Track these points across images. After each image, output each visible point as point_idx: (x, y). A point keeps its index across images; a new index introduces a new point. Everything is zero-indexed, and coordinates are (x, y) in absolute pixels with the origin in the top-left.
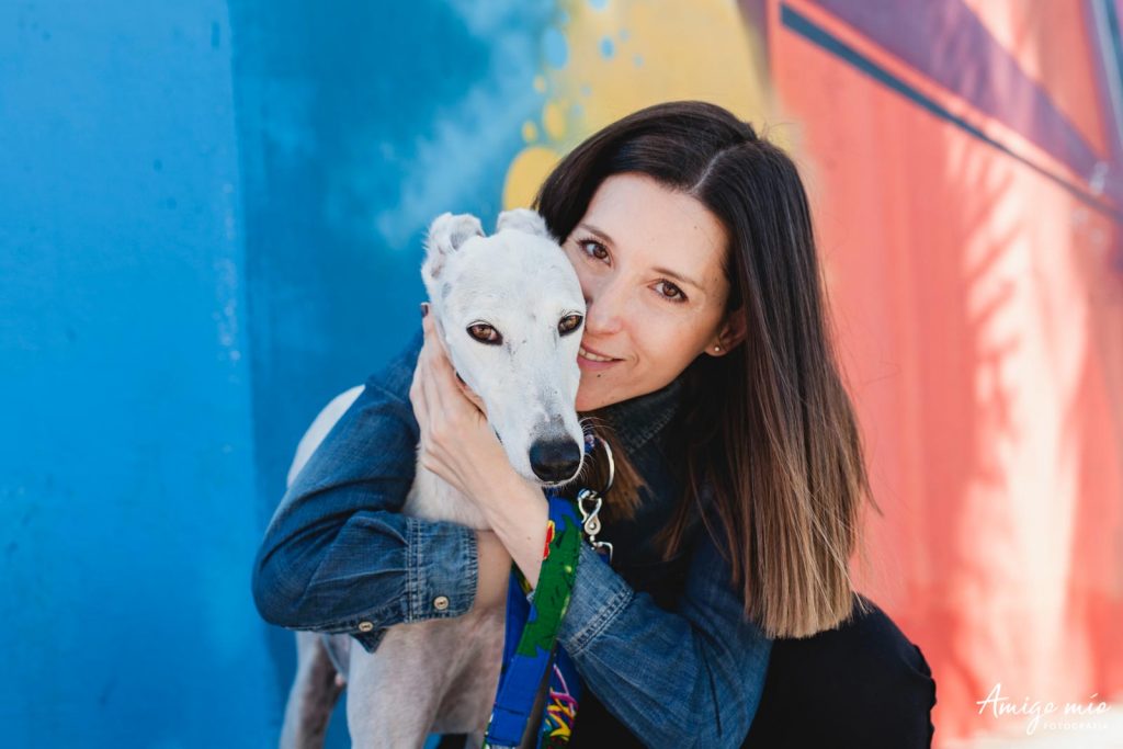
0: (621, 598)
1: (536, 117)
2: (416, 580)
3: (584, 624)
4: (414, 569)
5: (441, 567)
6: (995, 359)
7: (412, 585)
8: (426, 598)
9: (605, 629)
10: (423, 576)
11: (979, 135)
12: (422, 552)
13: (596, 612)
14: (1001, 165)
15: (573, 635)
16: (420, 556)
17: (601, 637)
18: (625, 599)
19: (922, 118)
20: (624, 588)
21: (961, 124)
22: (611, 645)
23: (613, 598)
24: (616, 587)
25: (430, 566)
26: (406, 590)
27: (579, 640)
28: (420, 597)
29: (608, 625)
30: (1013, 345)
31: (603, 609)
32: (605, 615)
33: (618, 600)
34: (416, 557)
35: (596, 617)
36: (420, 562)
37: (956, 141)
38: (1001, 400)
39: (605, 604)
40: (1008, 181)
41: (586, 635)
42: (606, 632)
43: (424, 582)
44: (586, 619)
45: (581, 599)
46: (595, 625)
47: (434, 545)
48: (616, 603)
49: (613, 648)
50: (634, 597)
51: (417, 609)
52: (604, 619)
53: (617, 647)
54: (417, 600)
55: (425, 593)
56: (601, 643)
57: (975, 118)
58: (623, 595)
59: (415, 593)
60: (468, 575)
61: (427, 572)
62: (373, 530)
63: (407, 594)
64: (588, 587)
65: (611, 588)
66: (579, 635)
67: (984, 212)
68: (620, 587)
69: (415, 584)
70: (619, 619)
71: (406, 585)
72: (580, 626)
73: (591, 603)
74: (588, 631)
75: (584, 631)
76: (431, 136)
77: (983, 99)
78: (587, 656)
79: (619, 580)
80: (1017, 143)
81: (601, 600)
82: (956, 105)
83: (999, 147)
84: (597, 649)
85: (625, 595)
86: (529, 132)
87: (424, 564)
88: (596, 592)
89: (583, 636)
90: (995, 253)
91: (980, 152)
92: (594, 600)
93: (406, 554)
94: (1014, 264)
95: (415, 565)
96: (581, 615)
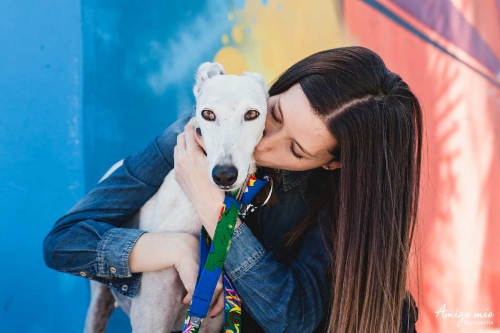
0: (259, 254)
1: (229, 33)
2: (100, 257)
3: (240, 265)
4: (100, 251)
5: (112, 253)
6: (449, 159)
7: (98, 259)
8: (105, 266)
9: (250, 268)
10: (103, 256)
11: (444, 50)
12: (106, 244)
13: (246, 260)
14: (454, 65)
15: (233, 270)
16: (104, 246)
17: (248, 272)
18: (261, 255)
19: (417, 40)
20: (262, 249)
21: (435, 44)
22: (251, 276)
23: (256, 253)
24: (257, 248)
25: (107, 251)
26: (96, 260)
27: (236, 273)
28: (102, 265)
29: (251, 267)
30: (458, 153)
31: (249, 259)
32: (250, 262)
33: (258, 255)
34: (102, 246)
35: (246, 262)
36: (103, 249)
37: (432, 53)
38: (452, 180)
39: (251, 256)
40: (457, 74)
41: (240, 270)
42: (250, 270)
43: (103, 258)
44: (241, 262)
45: (239, 252)
46: (245, 266)
47: (113, 242)
48: (257, 256)
49: (253, 278)
50: (266, 255)
51: (101, 270)
52: (250, 263)
53: (255, 277)
54: (101, 266)
55: (104, 264)
56: (247, 275)
57: (442, 42)
58: (260, 253)
59: (100, 263)
60: (123, 261)
61: (105, 254)
62: (88, 230)
63: (97, 262)
64: (243, 247)
65: (255, 248)
66: (236, 270)
67: (445, 88)
68: (260, 248)
69: (99, 258)
70: (257, 264)
71: (97, 258)
72: (237, 266)
73: (244, 255)
74: (241, 269)
75: (239, 268)
76: (177, 40)
77: (446, 33)
78: (239, 281)
79: (260, 246)
80: (462, 54)
81: (249, 254)
82: (433, 36)
83: (454, 56)
84: (245, 278)
85: (262, 253)
86: (225, 39)
87: (105, 250)
88: (247, 250)
89: (238, 271)
90: (450, 108)
91: (444, 58)
92: (246, 253)
93: (99, 243)
94: (459, 114)
95: (101, 250)
96: (239, 261)
